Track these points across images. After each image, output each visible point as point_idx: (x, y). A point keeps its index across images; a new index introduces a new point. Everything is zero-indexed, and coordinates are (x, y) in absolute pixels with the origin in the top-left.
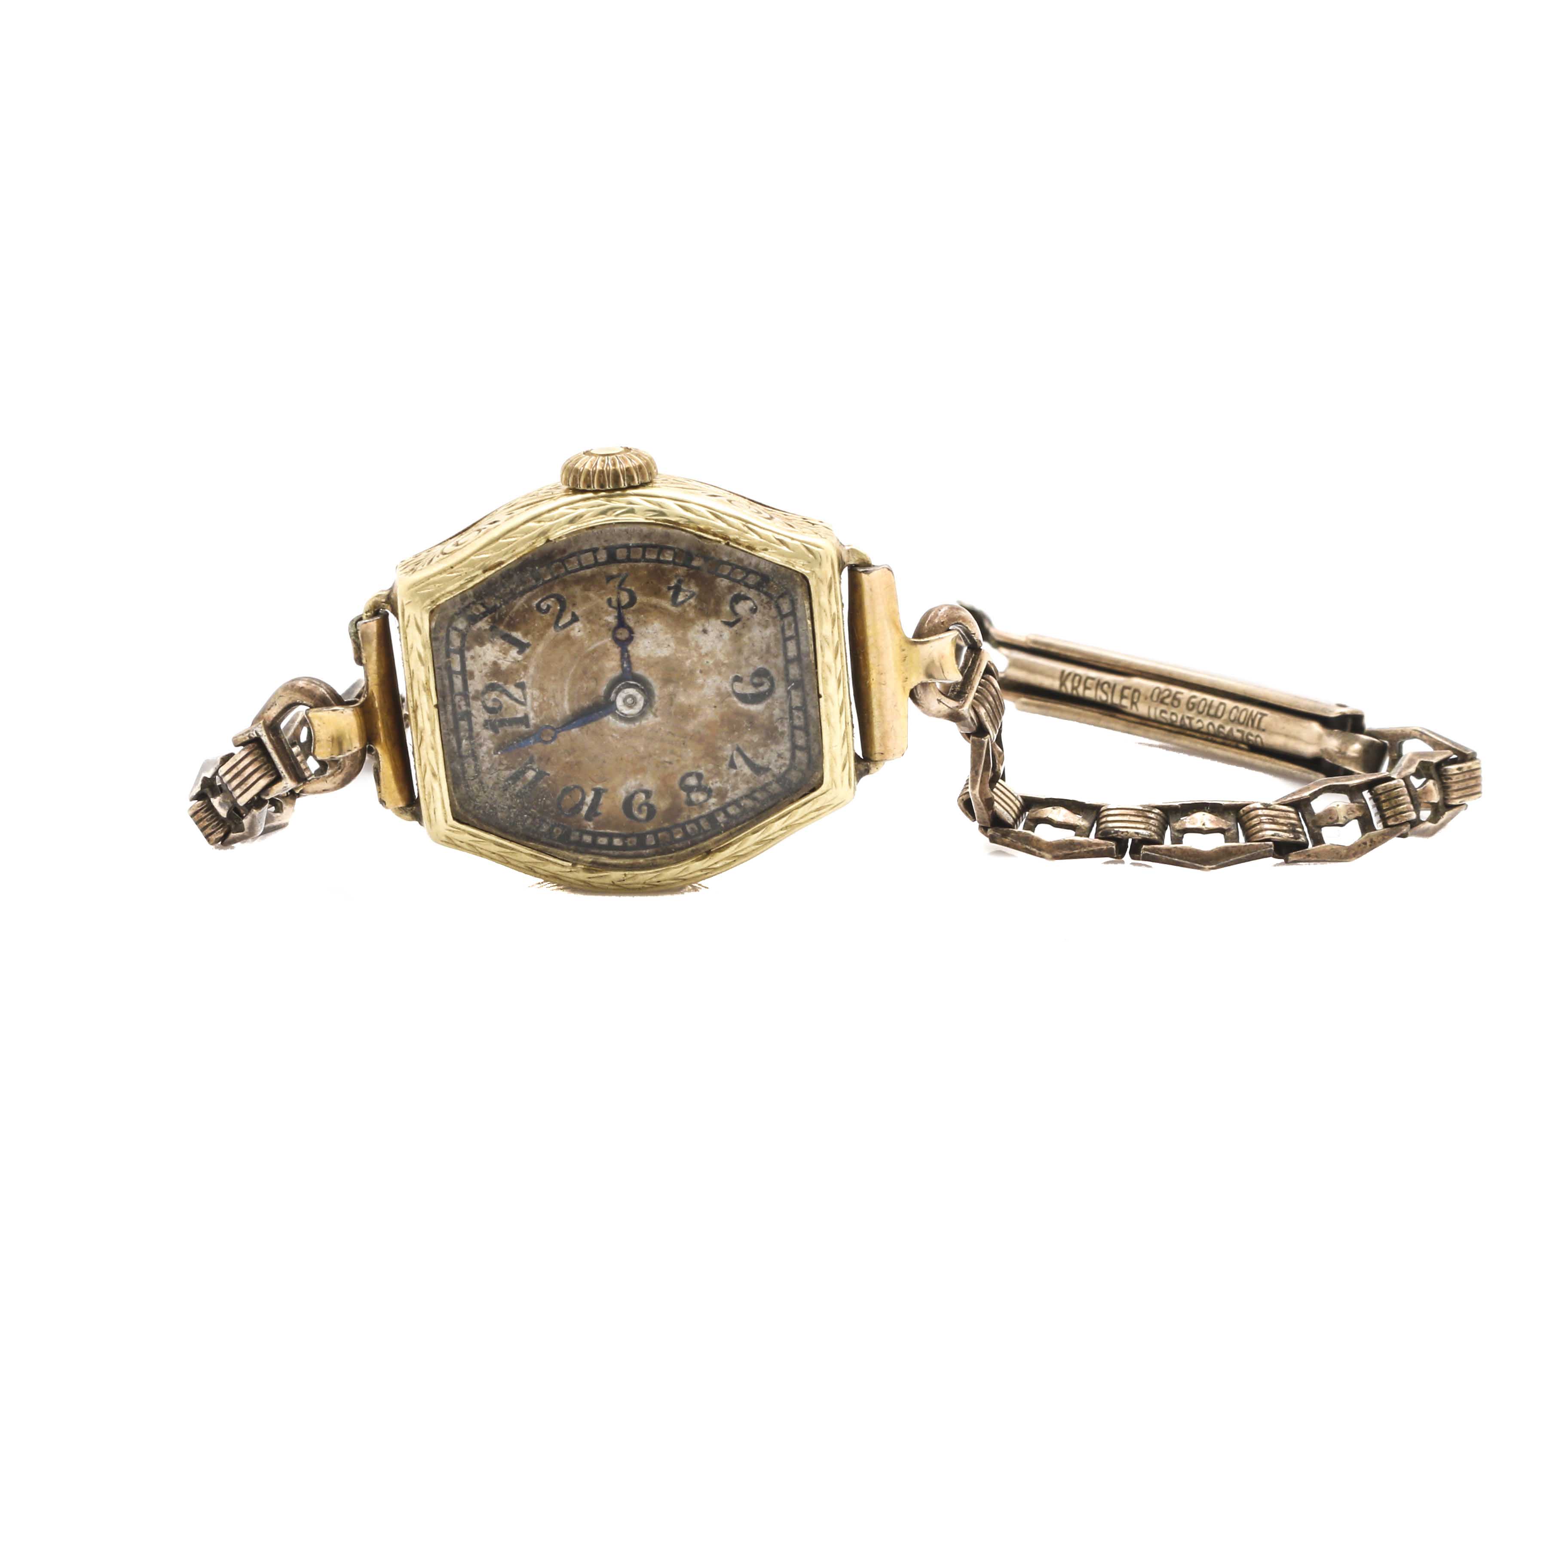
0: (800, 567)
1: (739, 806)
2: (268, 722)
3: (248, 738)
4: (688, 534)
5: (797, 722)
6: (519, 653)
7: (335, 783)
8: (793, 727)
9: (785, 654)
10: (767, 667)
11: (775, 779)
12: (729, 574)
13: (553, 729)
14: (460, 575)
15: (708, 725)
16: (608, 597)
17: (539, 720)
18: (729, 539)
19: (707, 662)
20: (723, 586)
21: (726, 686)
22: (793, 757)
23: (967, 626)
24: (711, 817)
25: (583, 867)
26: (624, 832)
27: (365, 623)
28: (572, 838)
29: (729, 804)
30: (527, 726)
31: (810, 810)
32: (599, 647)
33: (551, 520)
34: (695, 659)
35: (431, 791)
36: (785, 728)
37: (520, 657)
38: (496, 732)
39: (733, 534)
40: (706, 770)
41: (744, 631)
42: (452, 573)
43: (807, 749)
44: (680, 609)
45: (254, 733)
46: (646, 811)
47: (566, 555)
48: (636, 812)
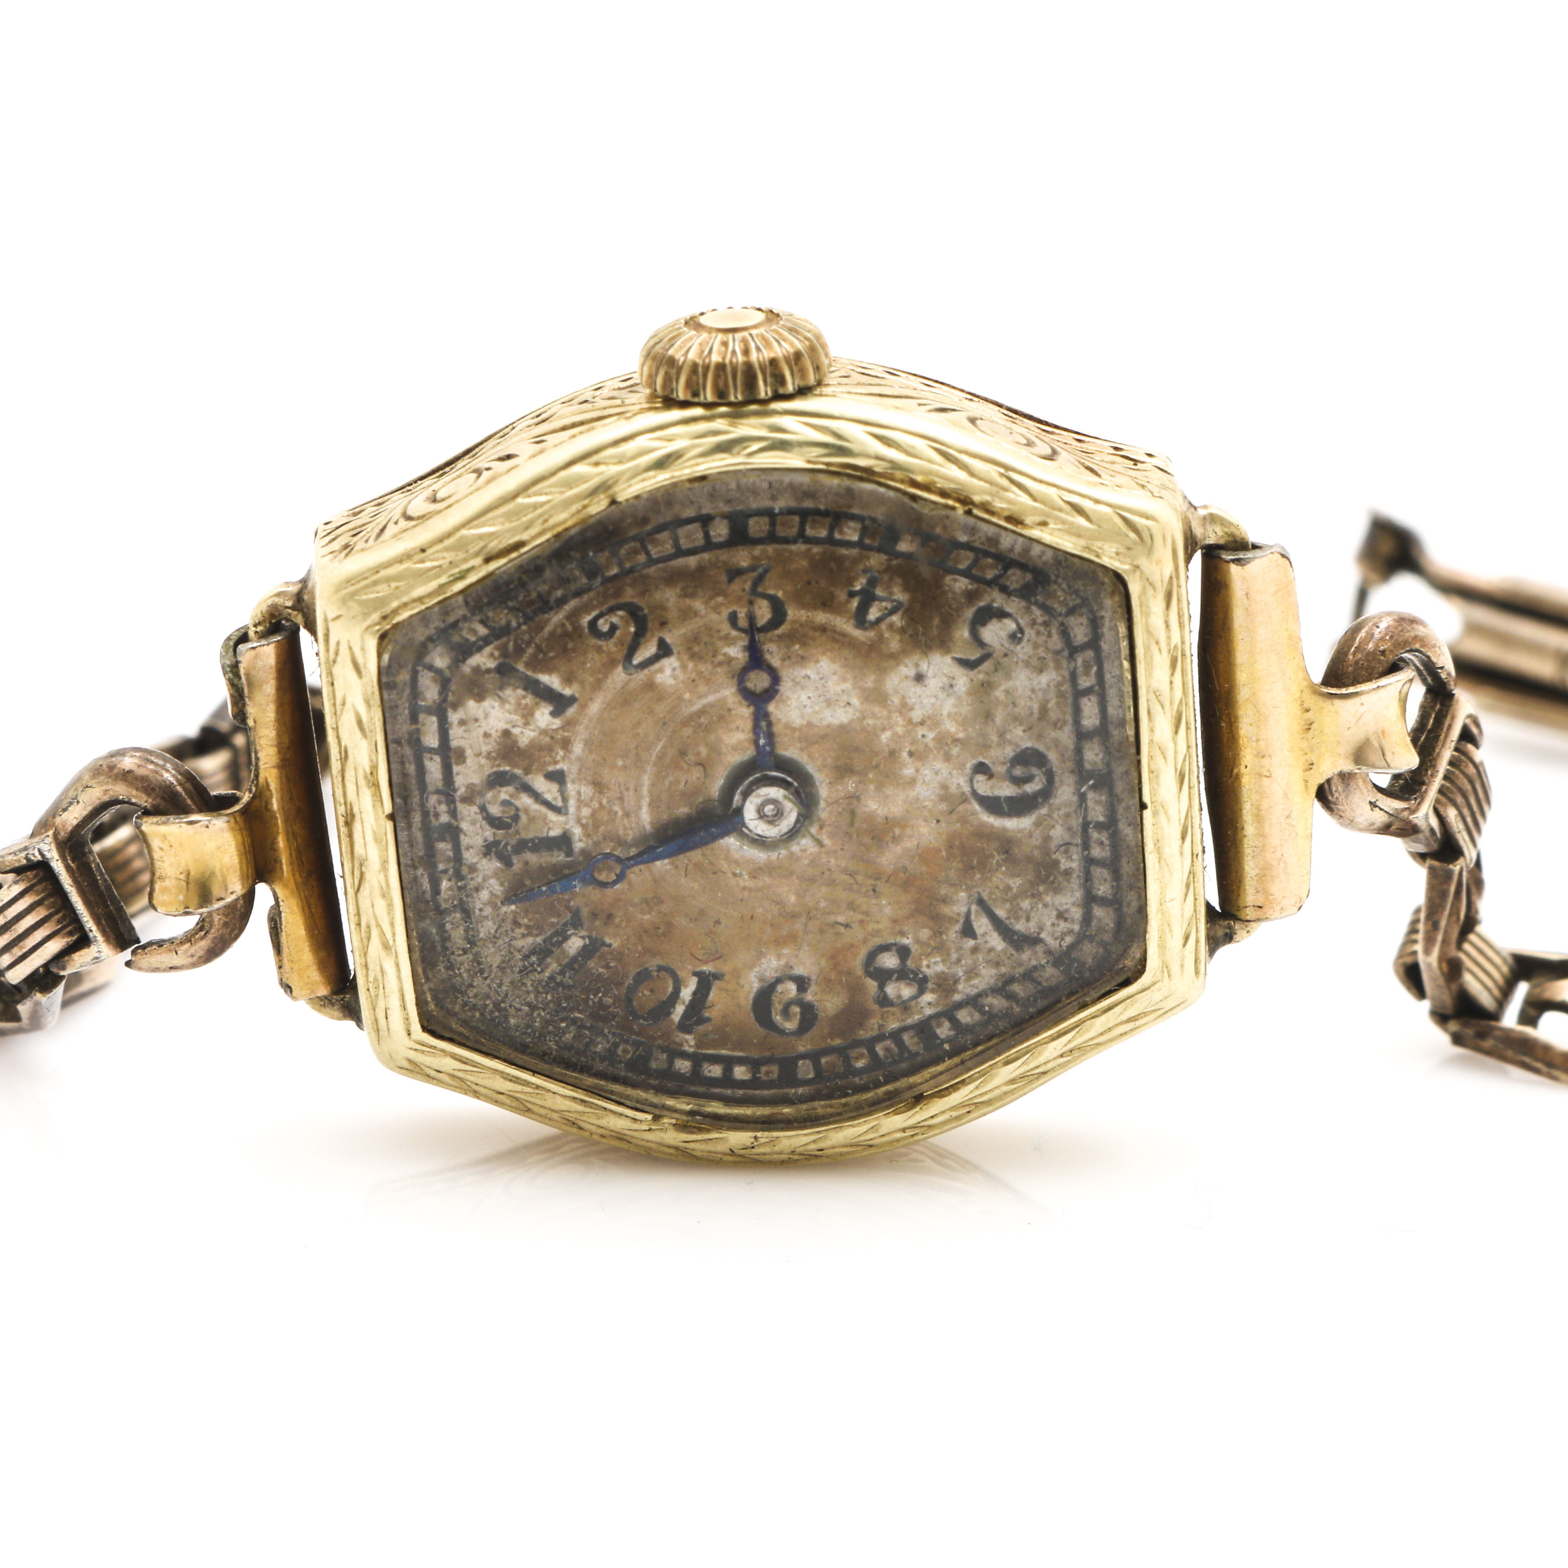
0: (1111, 558)
1: (979, 1008)
2: (62, 835)
3: (24, 862)
4: (891, 494)
5: (1097, 852)
6: (554, 714)
7: (192, 956)
8: (1089, 862)
9: (1077, 722)
10: (1041, 748)
11: (1051, 959)
12: (970, 568)
13: (619, 860)
14: (440, 566)
15: (925, 855)
16: (730, 610)
17: (590, 842)
18: (972, 503)
19: (923, 736)
20: (957, 590)
21: (959, 782)
22: (1087, 919)
23: (1429, 654)
24: (924, 1029)
25: (674, 1121)
26: (755, 1055)
27: (253, 648)
28: (654, 1065)
29: (959, 1006)
30: (570, 852)
31: (1119, 1021)
32: (711, 705)
33: (620, 462)
34: (900, 730)
35: (379, 976)
36: (1072, 862)
37: (557, 723)
38: (508, 863)
39: (979, 492)
40: (918, 941)
41: (995, 678)
42: (422, 561)
43: (1115, 903)
44: (871, 634)
45: (37, 854)
46: (798, 1017)
47: (648, 528)
48: (778, 1017)
